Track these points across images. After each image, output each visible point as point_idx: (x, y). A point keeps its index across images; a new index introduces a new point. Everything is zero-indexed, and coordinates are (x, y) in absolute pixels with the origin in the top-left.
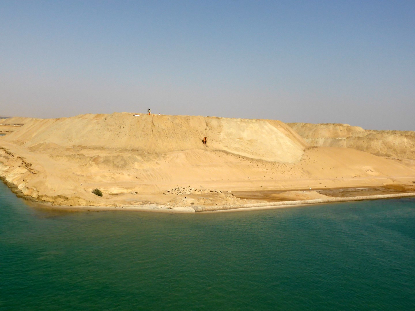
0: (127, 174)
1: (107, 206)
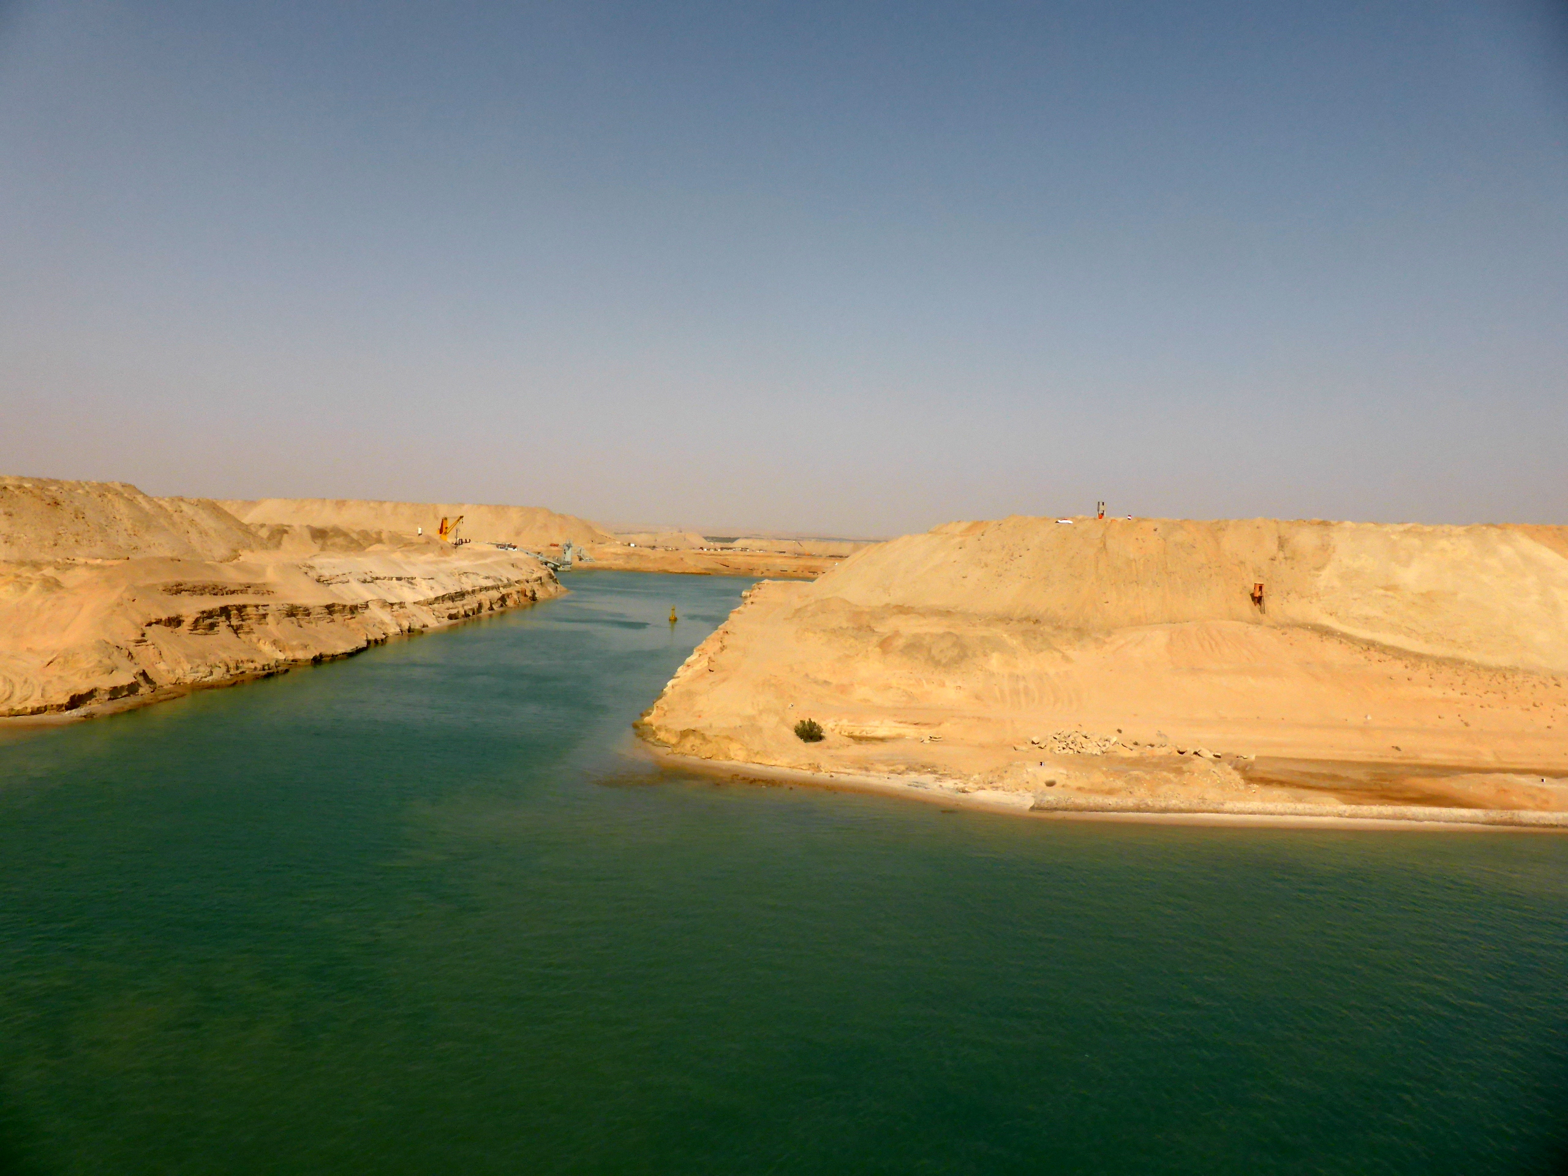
0: (956, 685)
1: (794, 767)
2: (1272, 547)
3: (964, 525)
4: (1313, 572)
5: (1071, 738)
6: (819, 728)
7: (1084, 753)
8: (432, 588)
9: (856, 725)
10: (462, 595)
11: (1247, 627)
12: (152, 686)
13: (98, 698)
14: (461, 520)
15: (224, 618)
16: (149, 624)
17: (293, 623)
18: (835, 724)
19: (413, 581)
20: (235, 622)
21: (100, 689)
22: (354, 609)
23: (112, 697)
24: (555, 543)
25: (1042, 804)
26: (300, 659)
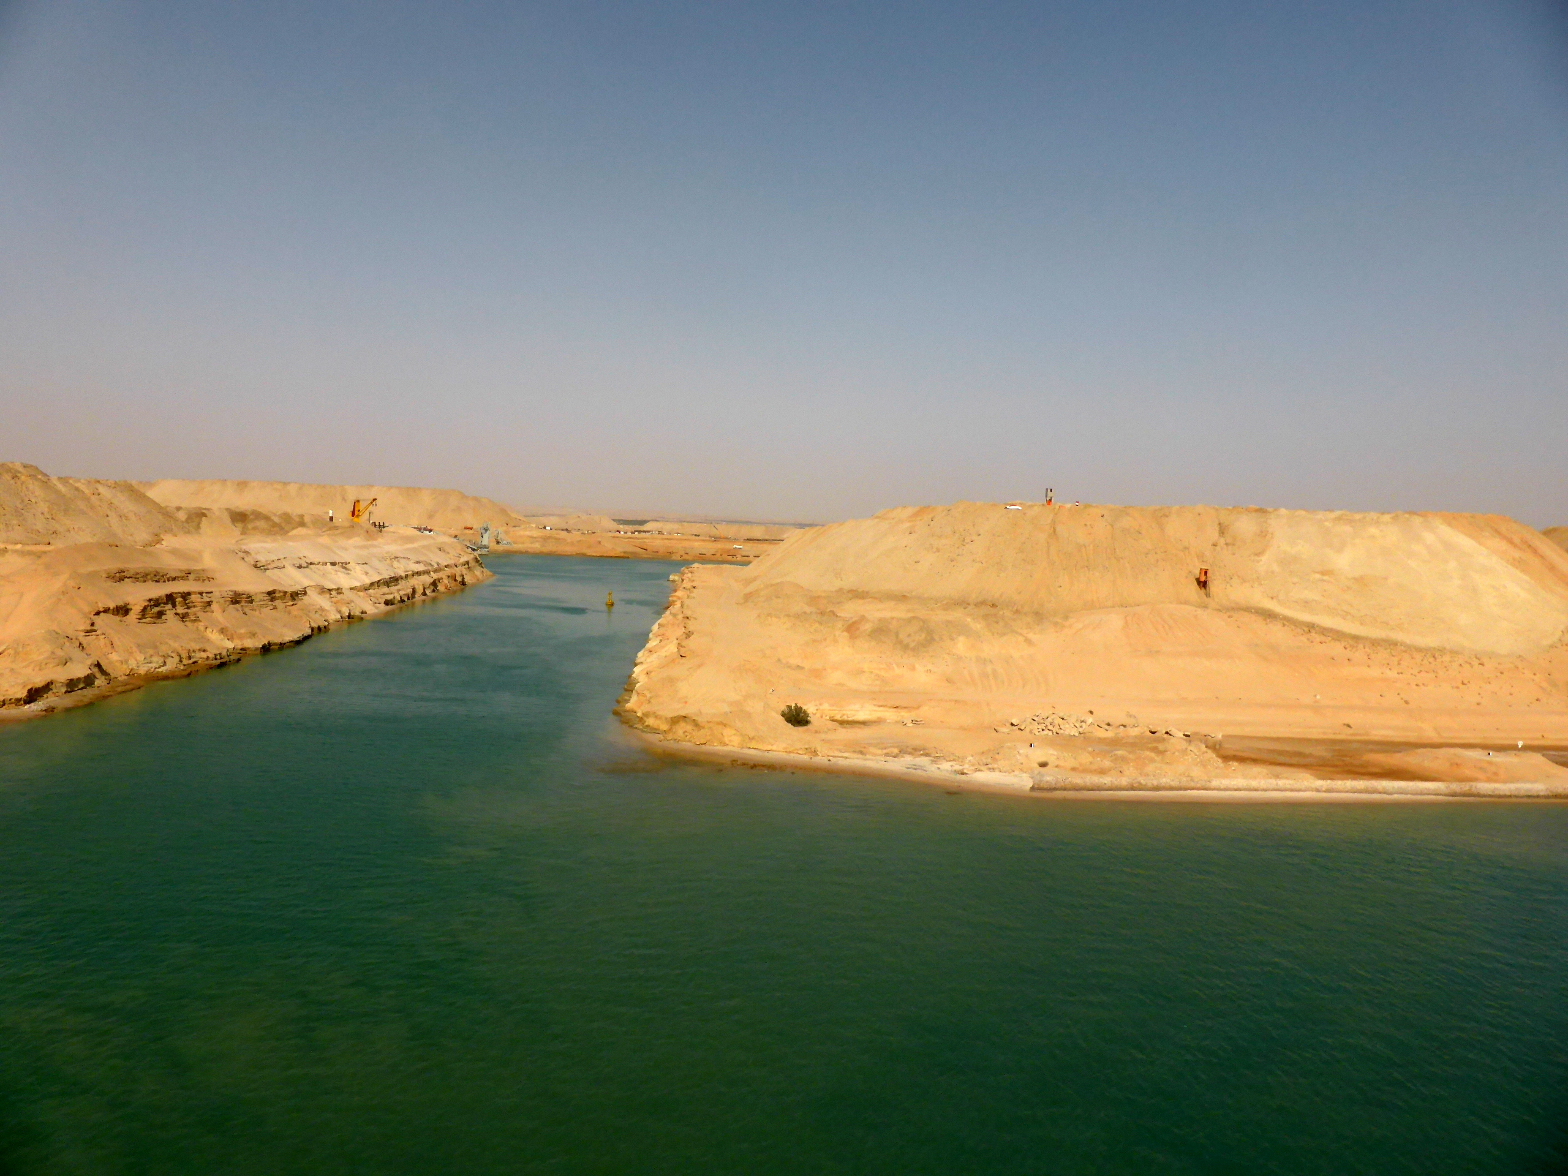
0: (926, 669)
1: (790, 752)
2: (1213, 534)
3: (910, 511)
4: (1253, 558)
5: (1050, 720)
6: (805, 712)
7: (1062, 734)
8: (367, 573)
9: (837, 709)
10: (395, 580)
11: (1196, 611)
12: (107, 677)
13: (55, 691)
14: (374, 503)
15: (170, 606)
16: (98, 613)
17: (238, 610)
18: (816, 708)
19: (347, 566)
20: (181, 610)
21: (57, 681)
22: (295, 596)
23: (69, 690)
24: (469, 526)
25: (1042, 785)
26: (249, 648)
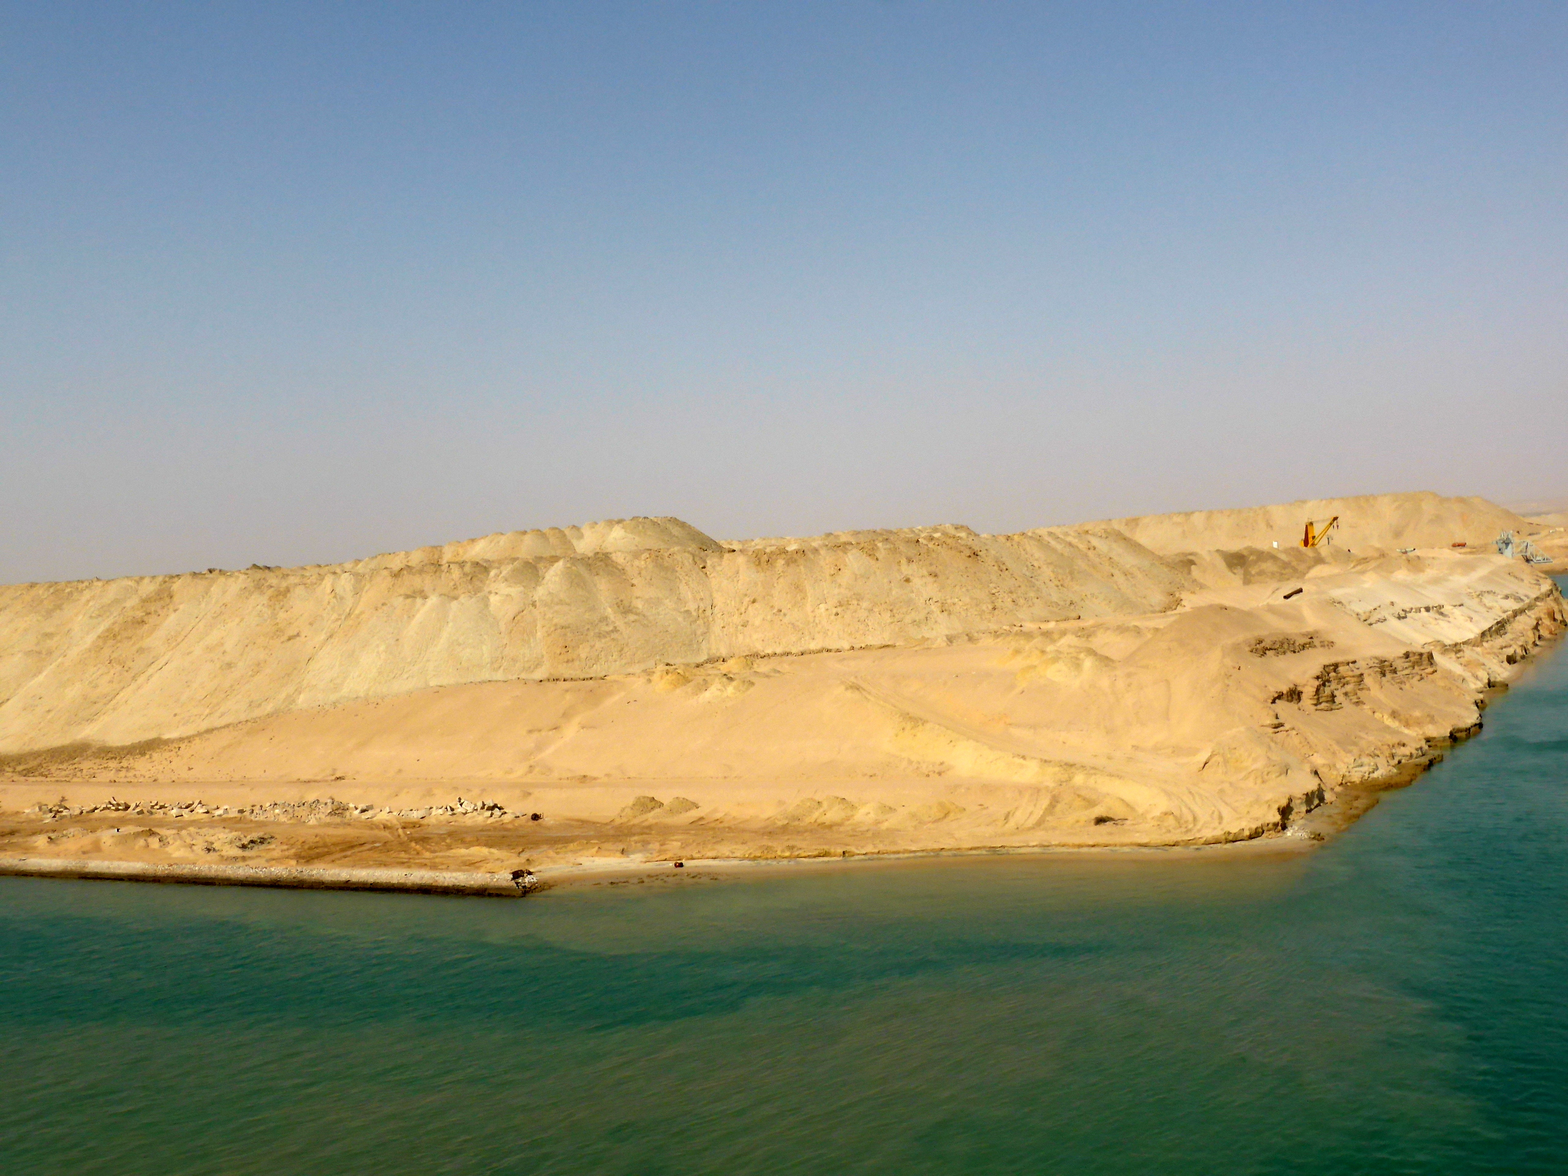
12: (1329, 789)
13: (1295, 810)
14: (1335, 524)
15: (1332, 684)
16: (1274, 702)
17: (1392, 684)
19: (1442, 610)
21: (1295, 797)
22: (1426, 658)
23: (1308, 808)
24: (1459, 541)
26: (1434, 738)
